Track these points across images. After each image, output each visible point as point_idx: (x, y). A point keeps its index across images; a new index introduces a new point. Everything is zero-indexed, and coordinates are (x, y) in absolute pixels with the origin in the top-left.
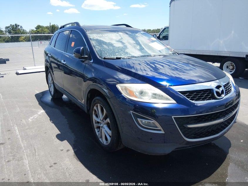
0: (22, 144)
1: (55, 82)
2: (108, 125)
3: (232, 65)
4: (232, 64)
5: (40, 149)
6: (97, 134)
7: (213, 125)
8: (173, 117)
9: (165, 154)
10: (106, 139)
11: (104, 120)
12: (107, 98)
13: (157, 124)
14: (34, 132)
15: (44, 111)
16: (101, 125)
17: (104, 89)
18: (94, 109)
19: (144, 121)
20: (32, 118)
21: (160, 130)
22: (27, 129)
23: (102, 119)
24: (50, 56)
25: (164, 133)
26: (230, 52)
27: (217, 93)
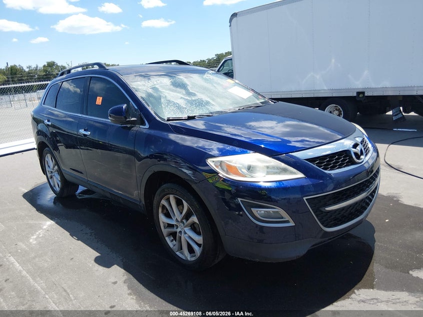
0: (36, 284)
1: (63, 167)
2: (193, 227)
3: (336, 110)
4: (338, 108)
5: (75, 288)
6: (171, 245)
7: (356, 203)
8: (305, 198)
9: (298, 256)
10: (191, 250)
11: (184, 221)
12: (191, 183)
13: (283, 213)
14: (49, 260)
15: (52, 221)
16: (179, 230)
17: (183, 170)
18: (161, 205)
19: (263, 211)
20: (35, 237)
21: (287, 222)
22: (34, 258)
23: (179, 220)
24: (50, 123)
25: (294, 225)
26: (332, 89)
27: (356, 154)
